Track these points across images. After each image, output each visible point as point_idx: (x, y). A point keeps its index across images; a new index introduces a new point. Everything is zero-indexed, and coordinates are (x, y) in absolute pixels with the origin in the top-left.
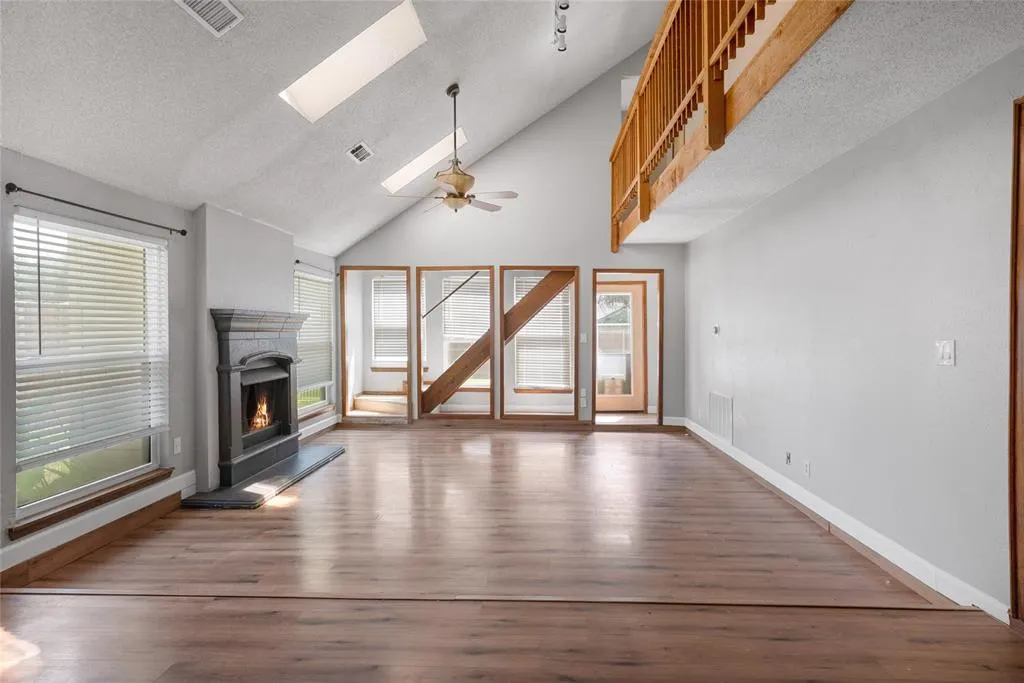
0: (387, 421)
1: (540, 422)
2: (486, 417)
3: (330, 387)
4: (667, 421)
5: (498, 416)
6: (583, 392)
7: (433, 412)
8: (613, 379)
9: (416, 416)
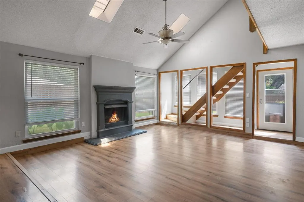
0: (171, 124)
1: (227, 131)
2: (204, 126)
3: (155, 111)
4: (298, 139)
5: (209, 126)
6: (247, 120)
7: (187, 122)
8: (275, 115)
9: (180, 123)
